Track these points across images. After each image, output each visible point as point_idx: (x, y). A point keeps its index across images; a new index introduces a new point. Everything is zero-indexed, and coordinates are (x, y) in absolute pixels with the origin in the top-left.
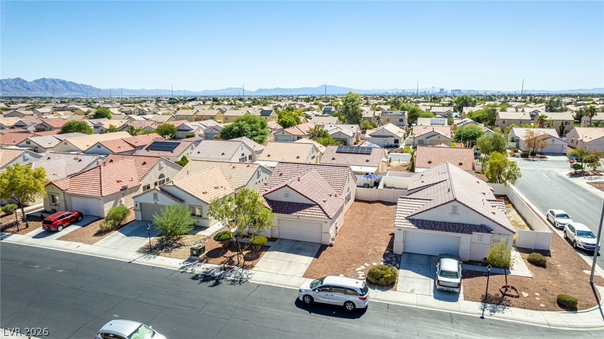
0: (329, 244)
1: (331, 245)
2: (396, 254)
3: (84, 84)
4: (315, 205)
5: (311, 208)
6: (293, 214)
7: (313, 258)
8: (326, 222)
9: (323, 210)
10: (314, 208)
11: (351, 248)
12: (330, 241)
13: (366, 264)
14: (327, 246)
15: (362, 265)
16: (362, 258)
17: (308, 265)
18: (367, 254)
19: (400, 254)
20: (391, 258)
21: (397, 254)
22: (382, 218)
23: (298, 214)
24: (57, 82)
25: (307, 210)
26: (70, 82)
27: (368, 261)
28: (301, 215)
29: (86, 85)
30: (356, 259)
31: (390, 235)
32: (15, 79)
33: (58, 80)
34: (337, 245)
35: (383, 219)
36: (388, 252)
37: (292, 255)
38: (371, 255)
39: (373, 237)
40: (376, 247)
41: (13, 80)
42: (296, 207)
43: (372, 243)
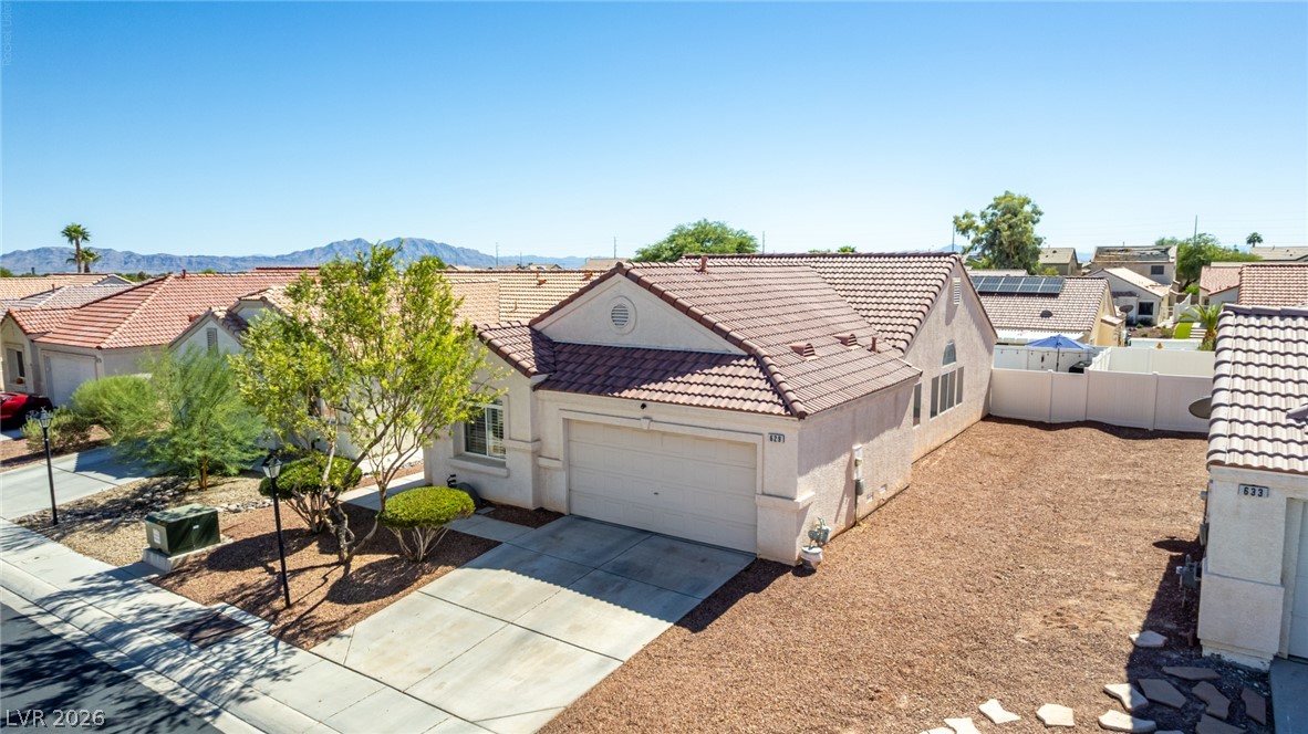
0: (793, 561)
1: (804, 569)
2: (1217, 662)
3: (466, 247)
4: (739, 358)
5: (715, 370)
6: (626, 393)
7: (665, 625)
8: (777, 438)
9: (769, 378)
10: (730, 370)
11: (913, 591)
12: (801, 546)
13: (993, 708)
14: (775, 569)
15: (963, 711)
16: (970, 663)
17: (616, 665)
18: (1009, 637)
19: (1254, 664)
20: (1185, 685)
21: (1234, 667)
22: (1105, 477)
23: (644, 395)
24: (420, 246)
25: (696, 378)
26: (442, 245)
27: (1010, 689)
28: (656, 396)
29: (468, 250)
30: (928, 661)
31: (1158, 545)
32: (354, 241)
33: (421, 240)
34: (841, 568)
35: (1109, 482)
36: (1157, 640)
37: (567, 595)
38: (1033, 646)
39: (1054, 550)
40: (1072, 601)
41: (350, 243)
42: (650, 365)
43: (1043, 577)
